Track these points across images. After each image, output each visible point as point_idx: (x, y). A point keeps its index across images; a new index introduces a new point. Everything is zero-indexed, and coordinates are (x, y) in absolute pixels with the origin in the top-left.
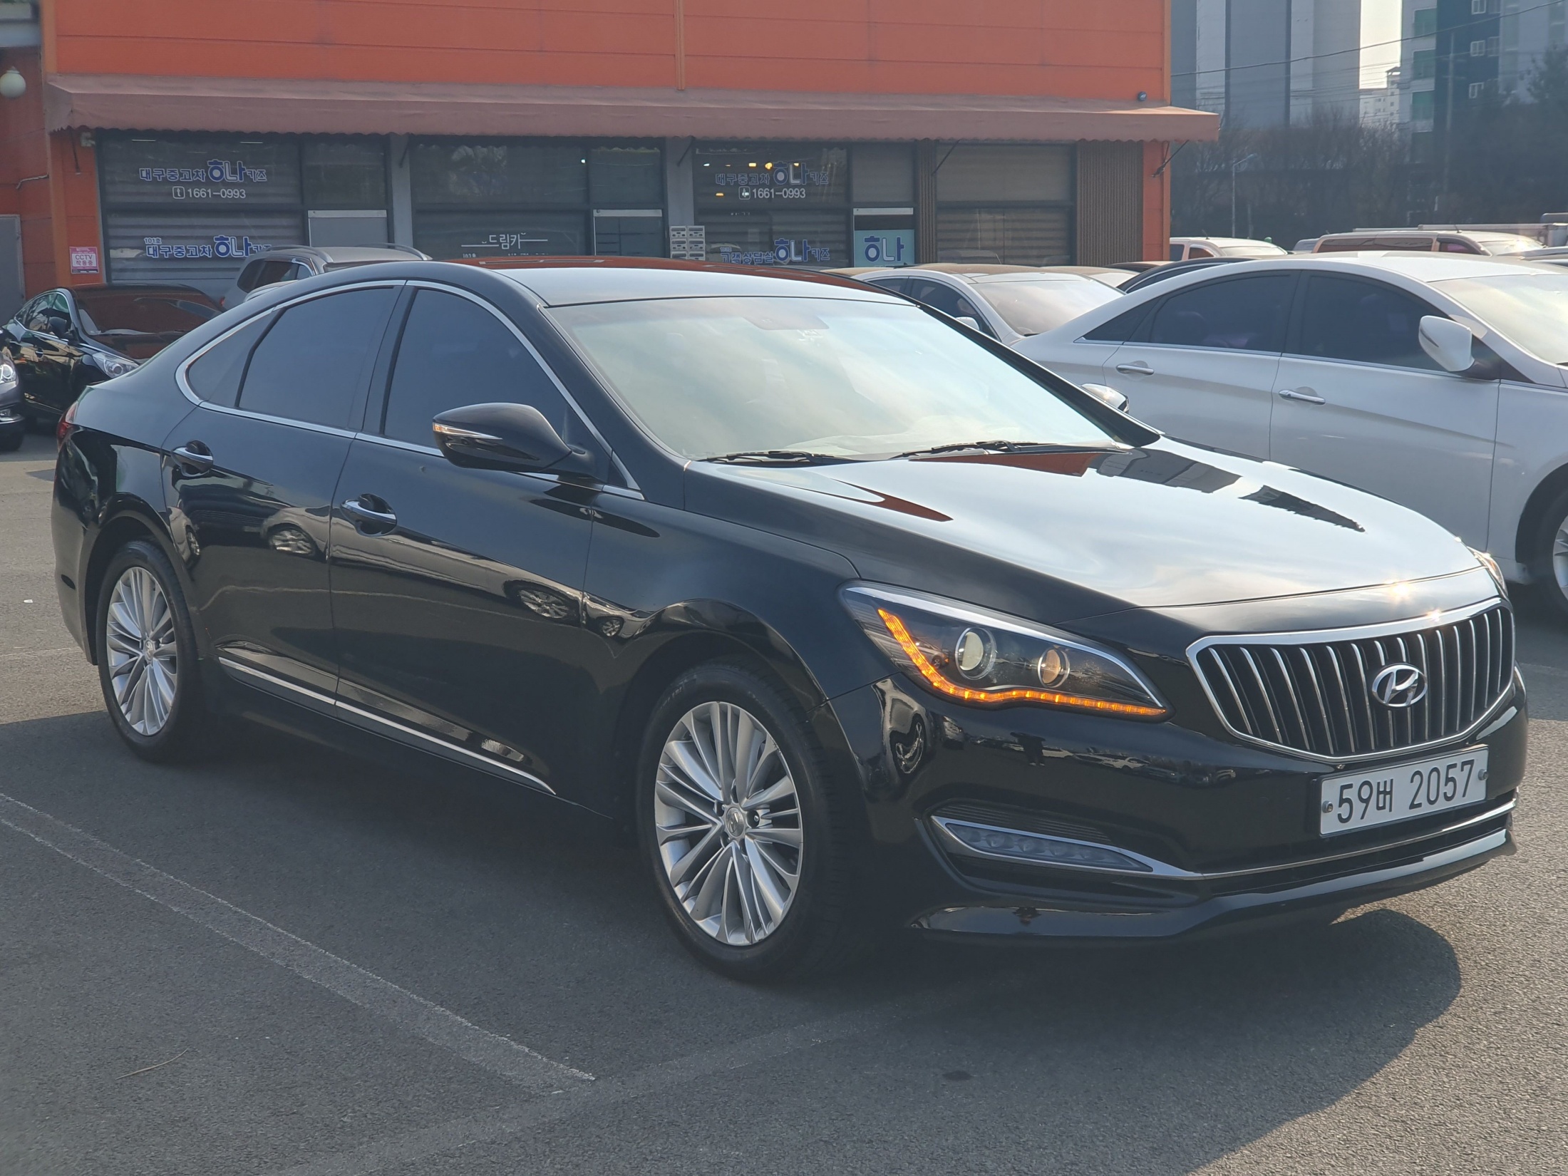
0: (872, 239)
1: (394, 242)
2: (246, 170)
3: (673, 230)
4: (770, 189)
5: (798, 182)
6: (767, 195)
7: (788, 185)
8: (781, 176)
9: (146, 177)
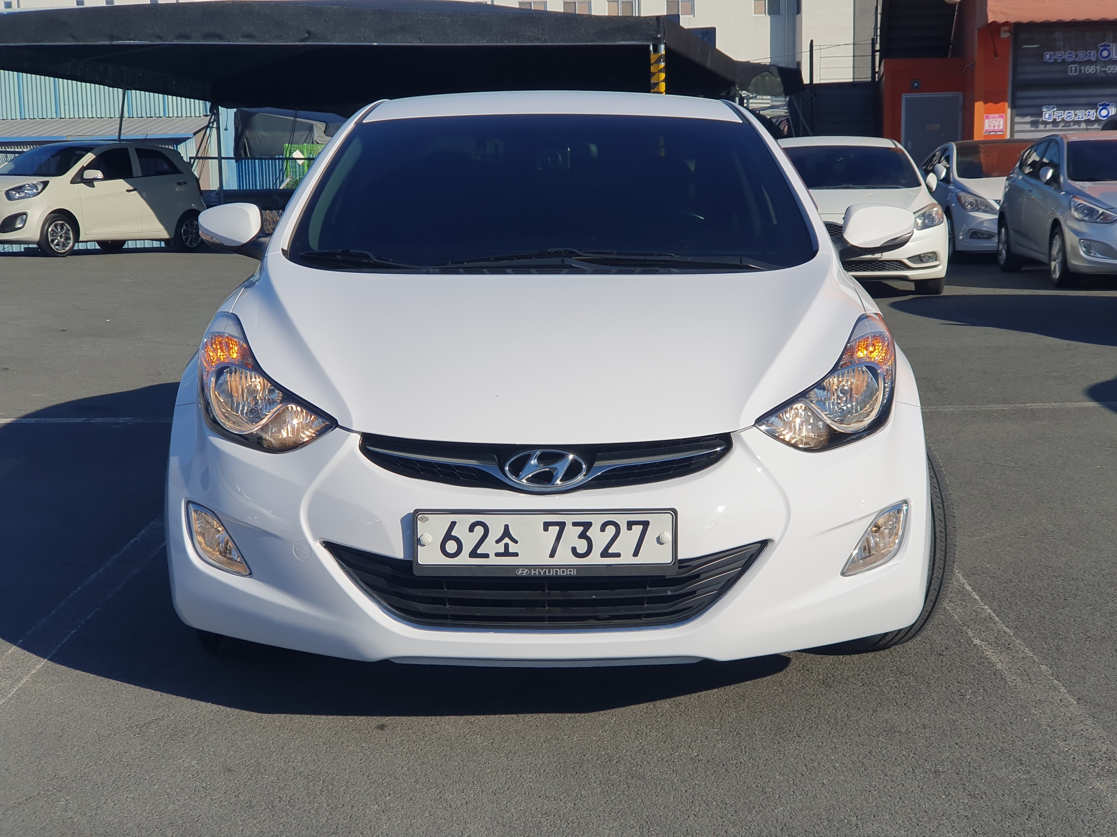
9: (1049, 59)
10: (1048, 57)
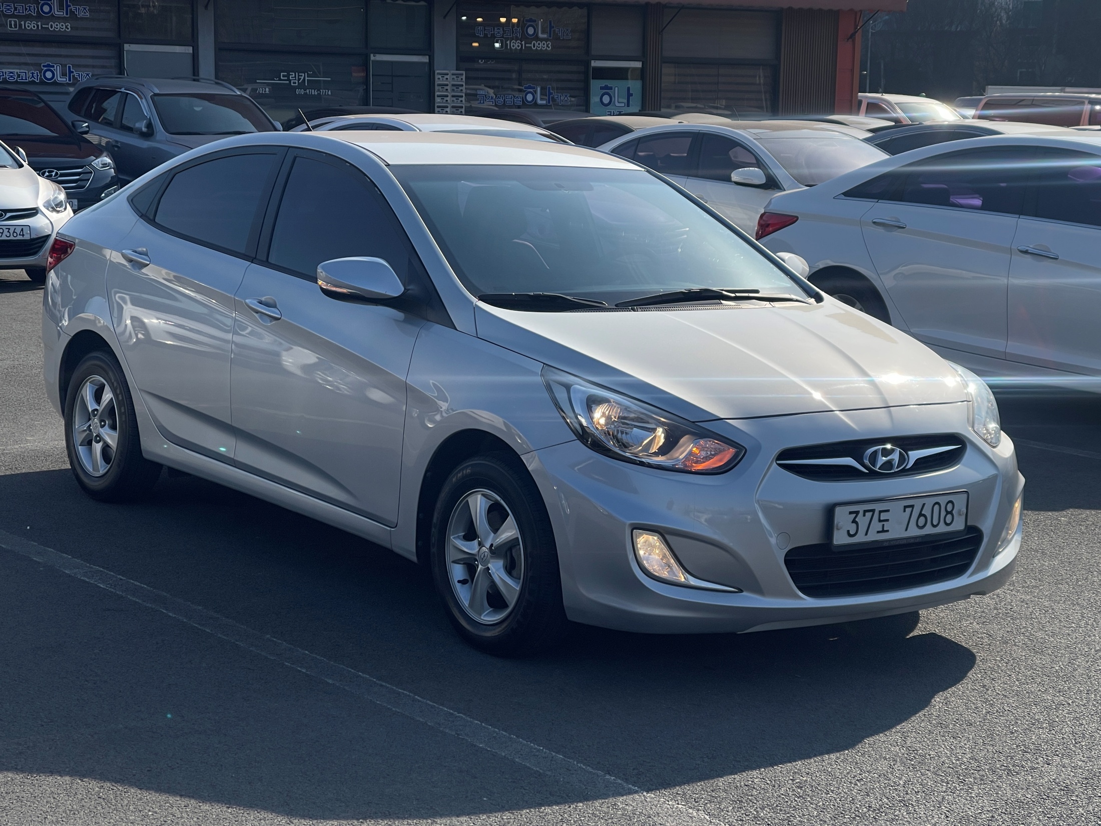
0: (606, 87)
1: (198, 76)
2: (72, 7)
3: (439, 74)
4: (521, 42)
5: (545, 36)
6: (518, 46)
7: (537, 38)
8: (531, 31)
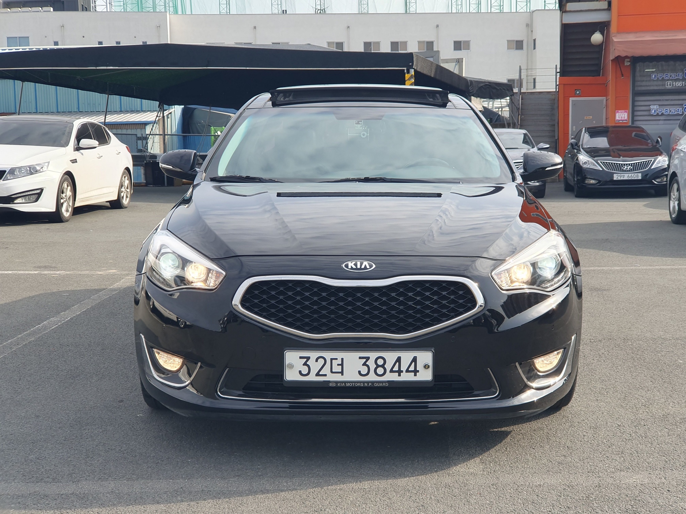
9: (654, 78)
10: (653, 76)
